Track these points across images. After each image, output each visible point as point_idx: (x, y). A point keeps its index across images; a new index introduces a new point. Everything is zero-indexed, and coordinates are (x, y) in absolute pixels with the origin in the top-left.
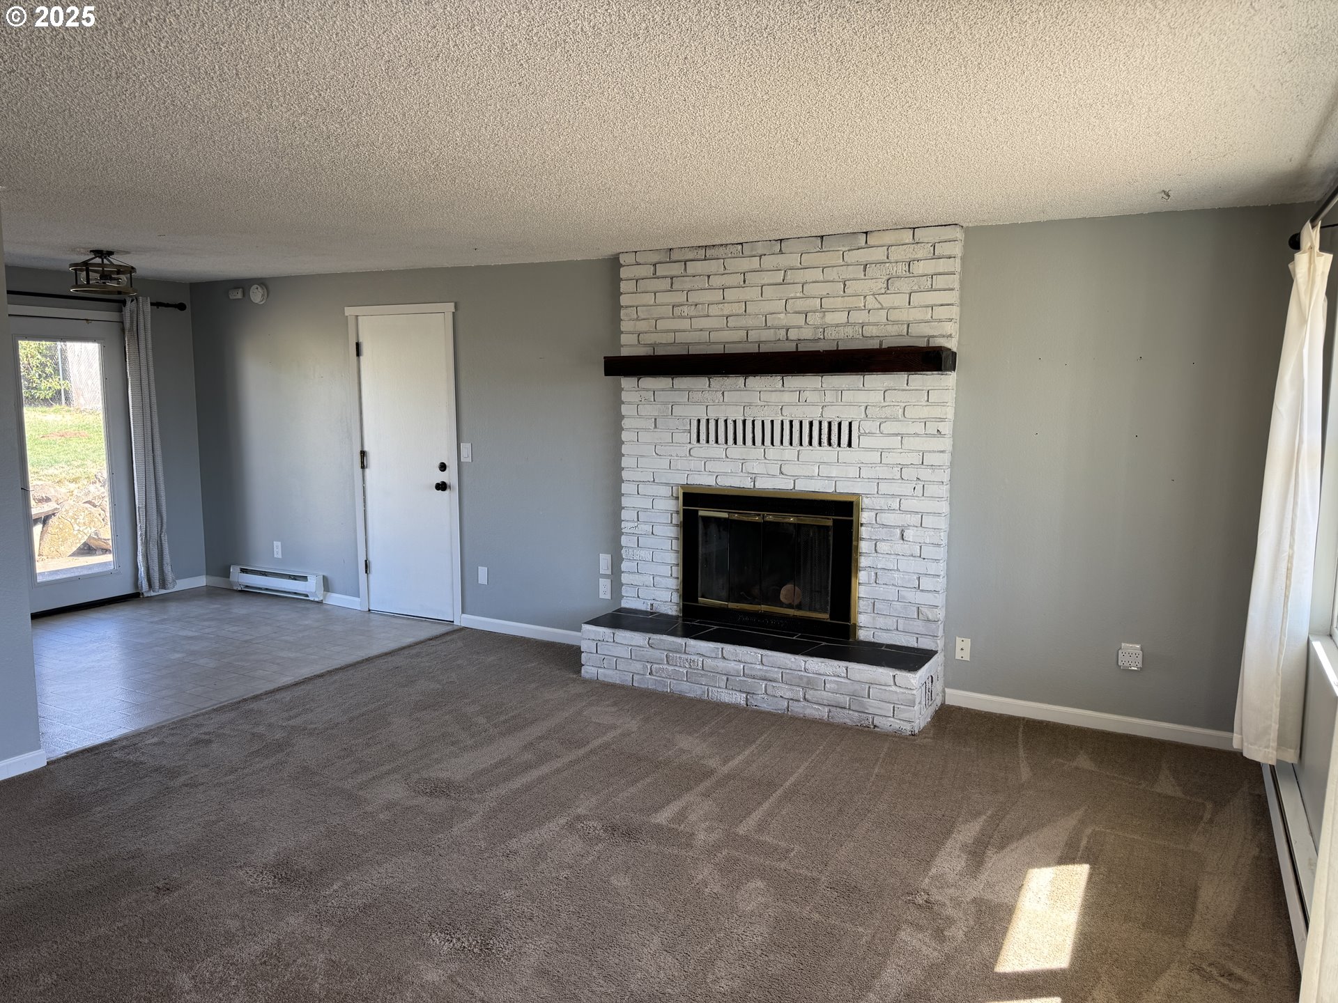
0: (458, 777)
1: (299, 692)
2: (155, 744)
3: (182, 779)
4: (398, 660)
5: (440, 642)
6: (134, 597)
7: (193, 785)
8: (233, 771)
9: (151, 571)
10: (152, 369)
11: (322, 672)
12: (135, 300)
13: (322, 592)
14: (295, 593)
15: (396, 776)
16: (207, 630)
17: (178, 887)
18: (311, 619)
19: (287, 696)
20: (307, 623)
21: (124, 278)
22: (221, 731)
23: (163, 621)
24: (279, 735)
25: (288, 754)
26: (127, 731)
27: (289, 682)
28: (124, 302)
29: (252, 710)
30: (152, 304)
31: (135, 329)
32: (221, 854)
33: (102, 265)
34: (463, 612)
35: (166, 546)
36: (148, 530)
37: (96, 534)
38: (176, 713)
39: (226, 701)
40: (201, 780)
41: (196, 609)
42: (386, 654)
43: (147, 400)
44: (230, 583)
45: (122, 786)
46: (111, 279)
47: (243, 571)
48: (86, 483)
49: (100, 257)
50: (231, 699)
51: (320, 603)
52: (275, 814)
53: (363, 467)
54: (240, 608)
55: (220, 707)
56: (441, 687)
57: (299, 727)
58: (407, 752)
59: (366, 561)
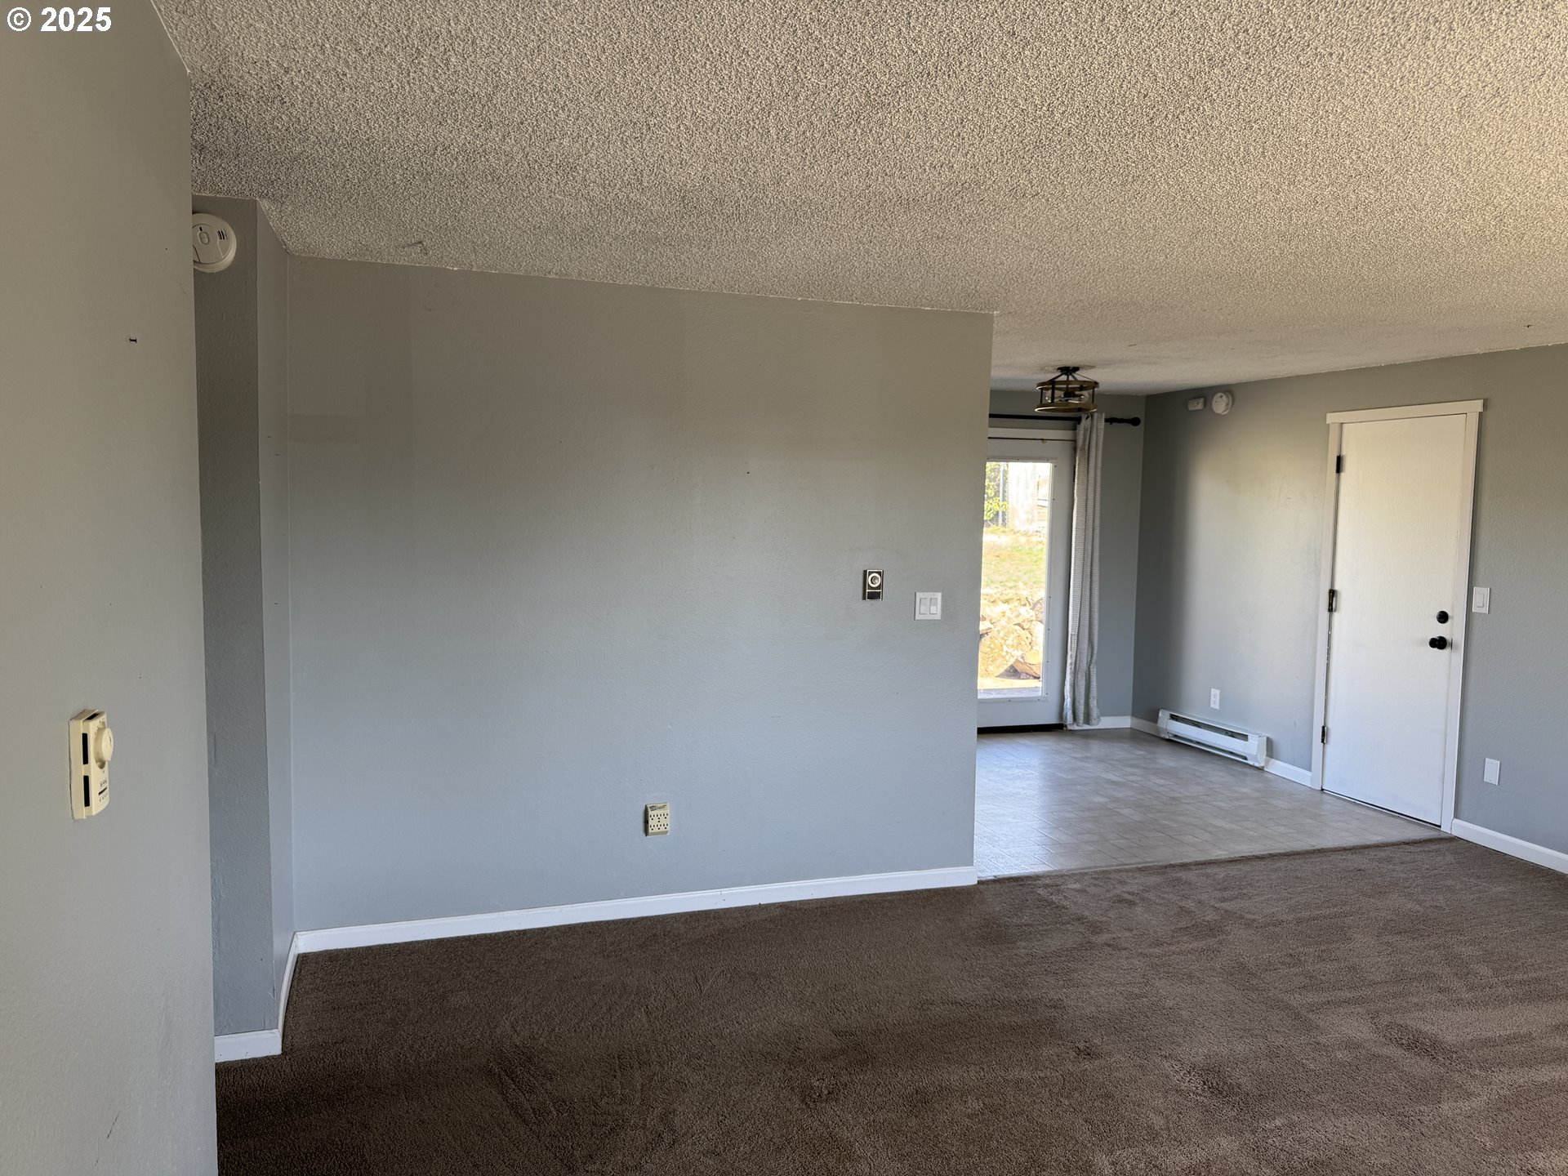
0: (1450, 1038)
1: (1233, 870)
2: (1077, 891)
3: (1105, 937)
4: (1359, 861)
5: (1420, 849)
6: (1055, 729)
7: (1114, 946)
8: (1158, 943)
9: (1077, 704)
10: (1098, 490)
11: (1263, 853)
12: (1090, 418)
13: (1265, 757)
14: (1232, 753)
15: (1360, 1010)
16: (1132, 778)
17: (1099, 1056)
18: (1248, 787)
19: (1221, 873)
20: (1245, 790)
21: (1086, 394)
22: (1146, 895)
23: (1085, 759)
24: (1211, 916)
25: (1220, 942)
26: (1051, 869)
27: (1223, 857)
28: (1078, 420)
29: (1179, 879)
30: (1106, 420)
31: (1087, 447)
32: (1145, 1034)
33: (1067, 382)
34: (1456, 816)
35: (1094, 678)
36: (1078, 659)
37: (1023, 658)
38: (1101, 862)
39: (1152, 862)
40: (1125, 945)
41: (1119, 751)
42: (1345, 849)
43: (1090, 522)
44: (1158, 729)
45: (1045, 927)
46: (1075, 396)
47: (1173, 717)
48: (1017, 604)
49: (1066, 374)
50: (1156, 862)
51: (1261, 769)
52: (1205, 1008)
53: (1331, 610)
54: (1167, 759)
55: (1145, 867)
56: (1422, 910)
57: (1235, 913)
58: (1373, 984)
59: (1323, 727)
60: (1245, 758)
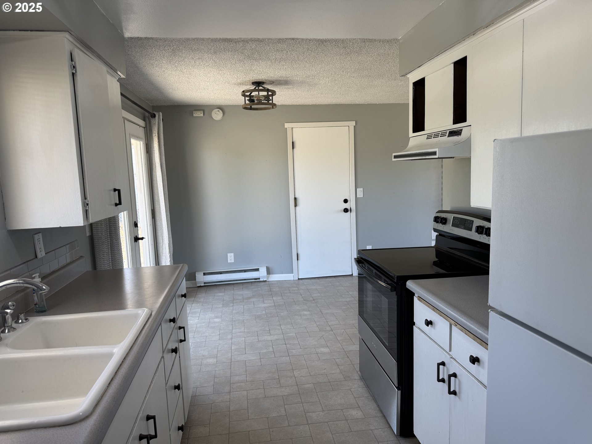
13: (267, 275)
14: (245, 280)
44: (196, 283)
47: (204, 274)
51: (266, 281)
53: (296, 206)
59: (297, 254)
60: (259, 279)
